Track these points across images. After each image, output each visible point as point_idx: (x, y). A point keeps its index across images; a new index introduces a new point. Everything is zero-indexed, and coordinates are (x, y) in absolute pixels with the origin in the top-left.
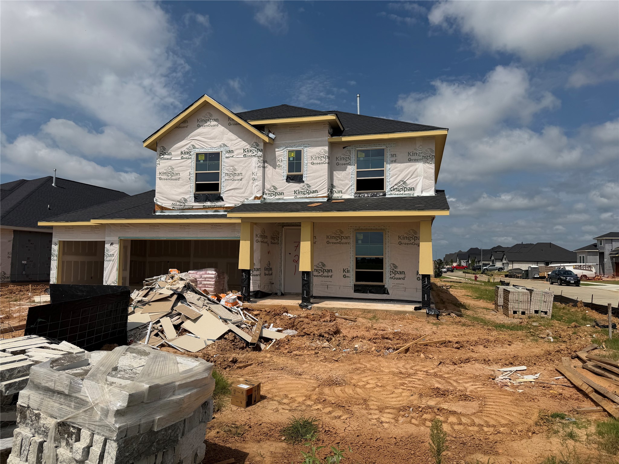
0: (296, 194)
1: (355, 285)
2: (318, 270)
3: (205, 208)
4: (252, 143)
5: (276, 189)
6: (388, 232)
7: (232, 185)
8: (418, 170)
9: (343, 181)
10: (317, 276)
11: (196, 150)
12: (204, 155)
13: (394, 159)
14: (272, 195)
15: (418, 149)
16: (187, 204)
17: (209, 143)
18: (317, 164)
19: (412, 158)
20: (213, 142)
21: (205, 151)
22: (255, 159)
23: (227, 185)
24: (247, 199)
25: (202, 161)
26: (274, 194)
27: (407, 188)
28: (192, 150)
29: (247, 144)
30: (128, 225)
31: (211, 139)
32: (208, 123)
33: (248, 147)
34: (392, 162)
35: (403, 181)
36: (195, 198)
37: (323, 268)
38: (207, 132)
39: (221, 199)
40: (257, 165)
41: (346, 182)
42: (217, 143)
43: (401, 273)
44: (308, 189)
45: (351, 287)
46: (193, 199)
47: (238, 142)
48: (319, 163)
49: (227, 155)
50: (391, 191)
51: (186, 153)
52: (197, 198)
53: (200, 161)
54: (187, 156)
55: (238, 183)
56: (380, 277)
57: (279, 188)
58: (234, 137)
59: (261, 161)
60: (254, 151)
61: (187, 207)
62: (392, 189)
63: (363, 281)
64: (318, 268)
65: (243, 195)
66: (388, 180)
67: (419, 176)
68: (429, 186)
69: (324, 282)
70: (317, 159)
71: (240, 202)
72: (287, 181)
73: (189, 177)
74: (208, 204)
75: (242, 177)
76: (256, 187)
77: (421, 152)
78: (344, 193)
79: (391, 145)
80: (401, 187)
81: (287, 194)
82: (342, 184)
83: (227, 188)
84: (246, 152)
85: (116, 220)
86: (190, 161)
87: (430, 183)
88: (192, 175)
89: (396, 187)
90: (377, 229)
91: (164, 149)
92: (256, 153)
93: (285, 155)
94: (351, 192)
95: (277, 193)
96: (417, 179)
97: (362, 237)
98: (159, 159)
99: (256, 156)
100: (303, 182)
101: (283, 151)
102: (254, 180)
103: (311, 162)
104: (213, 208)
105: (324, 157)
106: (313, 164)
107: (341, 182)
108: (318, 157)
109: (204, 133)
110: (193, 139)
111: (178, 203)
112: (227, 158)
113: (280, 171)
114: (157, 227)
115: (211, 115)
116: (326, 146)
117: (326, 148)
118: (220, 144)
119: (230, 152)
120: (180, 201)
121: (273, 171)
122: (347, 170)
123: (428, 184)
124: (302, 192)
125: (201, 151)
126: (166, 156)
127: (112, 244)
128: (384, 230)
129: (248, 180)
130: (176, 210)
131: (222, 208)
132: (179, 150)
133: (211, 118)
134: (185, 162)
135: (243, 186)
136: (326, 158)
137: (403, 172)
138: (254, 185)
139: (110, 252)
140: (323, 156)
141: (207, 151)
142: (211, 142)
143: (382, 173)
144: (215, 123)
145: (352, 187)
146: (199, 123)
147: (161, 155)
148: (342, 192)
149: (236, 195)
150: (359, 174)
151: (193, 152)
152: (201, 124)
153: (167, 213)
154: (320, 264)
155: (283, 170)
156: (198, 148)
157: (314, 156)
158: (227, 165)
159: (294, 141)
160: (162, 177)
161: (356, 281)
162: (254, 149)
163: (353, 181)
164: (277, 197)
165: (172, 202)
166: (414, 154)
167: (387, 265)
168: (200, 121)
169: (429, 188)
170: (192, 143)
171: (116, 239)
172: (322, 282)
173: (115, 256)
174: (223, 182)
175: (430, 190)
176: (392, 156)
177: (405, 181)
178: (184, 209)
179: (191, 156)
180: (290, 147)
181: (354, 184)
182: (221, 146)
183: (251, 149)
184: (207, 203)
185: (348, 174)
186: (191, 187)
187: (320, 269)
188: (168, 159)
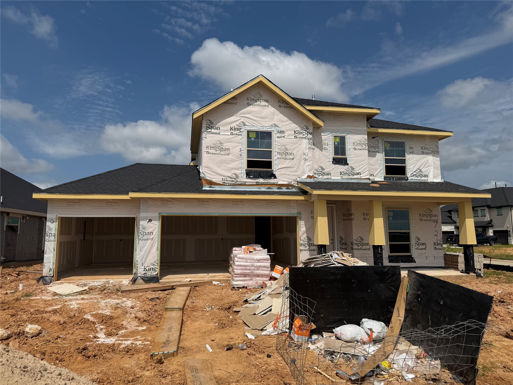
0: (342, 175)
1: (389, 256)
2: (358, 244)
3: (258, 185)
4: (302, 126)
5: (323, 169)
6: (412, 210)
7: (284, 164)
8: (429, 161)
9: (373, 166)
10: (357, 249)
11: (246, 128)
12: (255, 133)
13: (411, 151)
14: (320, 175)
15: (428, 145)
16: (239, 180)
17: (260, 122)
18: (359, 149)
19: (425, 151)
20: (264, 121)
21: (256, 129)
22: (305, 141)
23: (280, 164)
24: (300, 178)
25: (253, 139)
26: (322, 174)
27: (422, 175)
28: (243, 127)
29: (297, 126)
30: (171, 200)
31: (262, 118)
32: (258, 103)
33: (298, 129)
34: (411, 153)
35: (419, 169)
36: (246, 174)
37: (362, 242)
38: (256, 111)
39: (273, 176)
40: (308, 147)
41: (376, 167)
42: (268, 122)
43: (423, 244)
44: (353, 171)
45: (386, 258)
46: (245, 175)
47: (287, 124)
48: (361, 149)
49: (279, 135)
50: (412, 176)
51: (235, 129)
52: (249, 174)
53: (251, 138)
54: (237, 132)
55: (290, 162)
56: (407, 248)
57: (326, 169)
58: (284, 118)
59: (311, 143)
60: (304, 134)
61: (239, 183)
62: (412, 175)
63: (394, 252)
64: (358, 242)
65: (295, 174)
66: (409, 168)
67: (430, 166)
68: (437, 174)
69: (363, 255)
70: (358, 145)
71: (293, 180)
72: (333, 163)
73: (240, 153)
74: (261, 180)
75: (294, 157)
76: (308, 167)
77: (430, 147)
78: (375, 176)
79: (409, 140)
80: (419, 174)
81: (334, 174)
82: (373, 169)
83: (279, 166)
84: (296, 134)
85: (164, 194)
86: (240, 137)
87: (438, 172)
88: (243, 152)
89: (415, 173)
90: (403, 208)
91: (212, 123)
92: (306, 136)
93: (330, 139)
94: (381, 176)
95: (325, 173)
96: (429, 169)
97: (392, 215)
98: (205, 133)
99: (306, 138)
100: (348, 164)
101: (329, 136)
102: (306, 160)
103: (354, 147)
104: (266, 184)
105: (365, 144)
106: (355, 149)
107: (372, 167)
108: (360, 144)
109: (253, 112)
110: (243, 117)
111: (229, 179)
112: (278, 137)
113: (327, 153)
114: (207, 203)
115: (261, 96)
116: (365, 135)
117: (366, 137)
118: (271, 124)
119: (282, 132)
120: (231, 176)
121: (320, 153)
122: (376, 156)
123: (437, 173)
124: (347, 173)
125: (251, 129)
126: (213, 131)
127: (150, 220)
128: (408, 208)
129: (300, 159)
130: (227, 185)
131: (275, 185)
132: (228, 126)
133: (261, 98)
134: (234, 138)
135: (295, 165)
136: (366, 145)
137: (419, 162)
138: (305, 165)
139: (148, 230)
140: (363, 143)
141: (258, 129)
142: (261, 121)
143: (404, 161)
144: (266, 104)
145: (382, 172)
146: (248, 101)
147: (208, 128)
148: (373, 175)
149: (288, 173)
150: (387, 161)
151: (243, 129)
152: (250, 102)
153: (217, 188)
154: (359, 238)
155: (330, 153)
156: (248, 126)
157: (356, 143)
158: (279, 145)
159: (337, 128)
160: (210, 151)
161: (390, 252)
162: (304, 131)
163: (382, 167)
164: (325, 177)
165: (222, 177)
166: (426, 148)
167: (413, 238)
168: (250, 99)
169: (437, 176)
170: (241, 120)
171: (156, 215)
172: (362, 255)
173: (154, 234)
174: (276, 160)
175: (439, 177)
176: (410, 148)
177: (421, 169)
178: (235, 185)
179: (241, 133)
180: (334, 133)
181: (383, 169)
182: (272, 126)
183: (302, 131)
184: (259, 179)
185: (378, 160)
186: (242, 163)
187: (359, 242)
188: (216, 133)
